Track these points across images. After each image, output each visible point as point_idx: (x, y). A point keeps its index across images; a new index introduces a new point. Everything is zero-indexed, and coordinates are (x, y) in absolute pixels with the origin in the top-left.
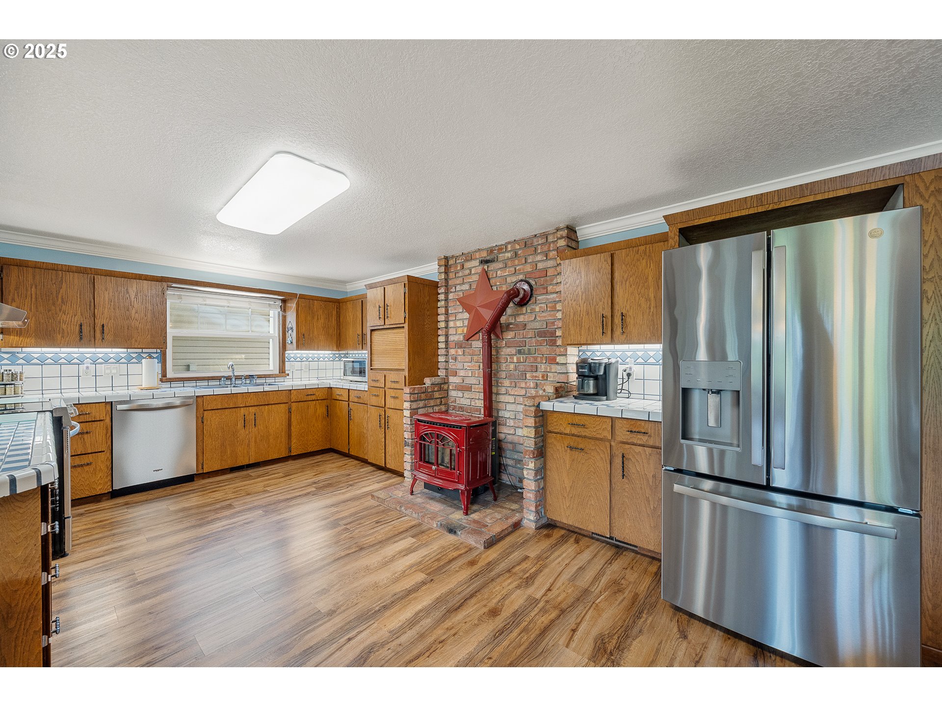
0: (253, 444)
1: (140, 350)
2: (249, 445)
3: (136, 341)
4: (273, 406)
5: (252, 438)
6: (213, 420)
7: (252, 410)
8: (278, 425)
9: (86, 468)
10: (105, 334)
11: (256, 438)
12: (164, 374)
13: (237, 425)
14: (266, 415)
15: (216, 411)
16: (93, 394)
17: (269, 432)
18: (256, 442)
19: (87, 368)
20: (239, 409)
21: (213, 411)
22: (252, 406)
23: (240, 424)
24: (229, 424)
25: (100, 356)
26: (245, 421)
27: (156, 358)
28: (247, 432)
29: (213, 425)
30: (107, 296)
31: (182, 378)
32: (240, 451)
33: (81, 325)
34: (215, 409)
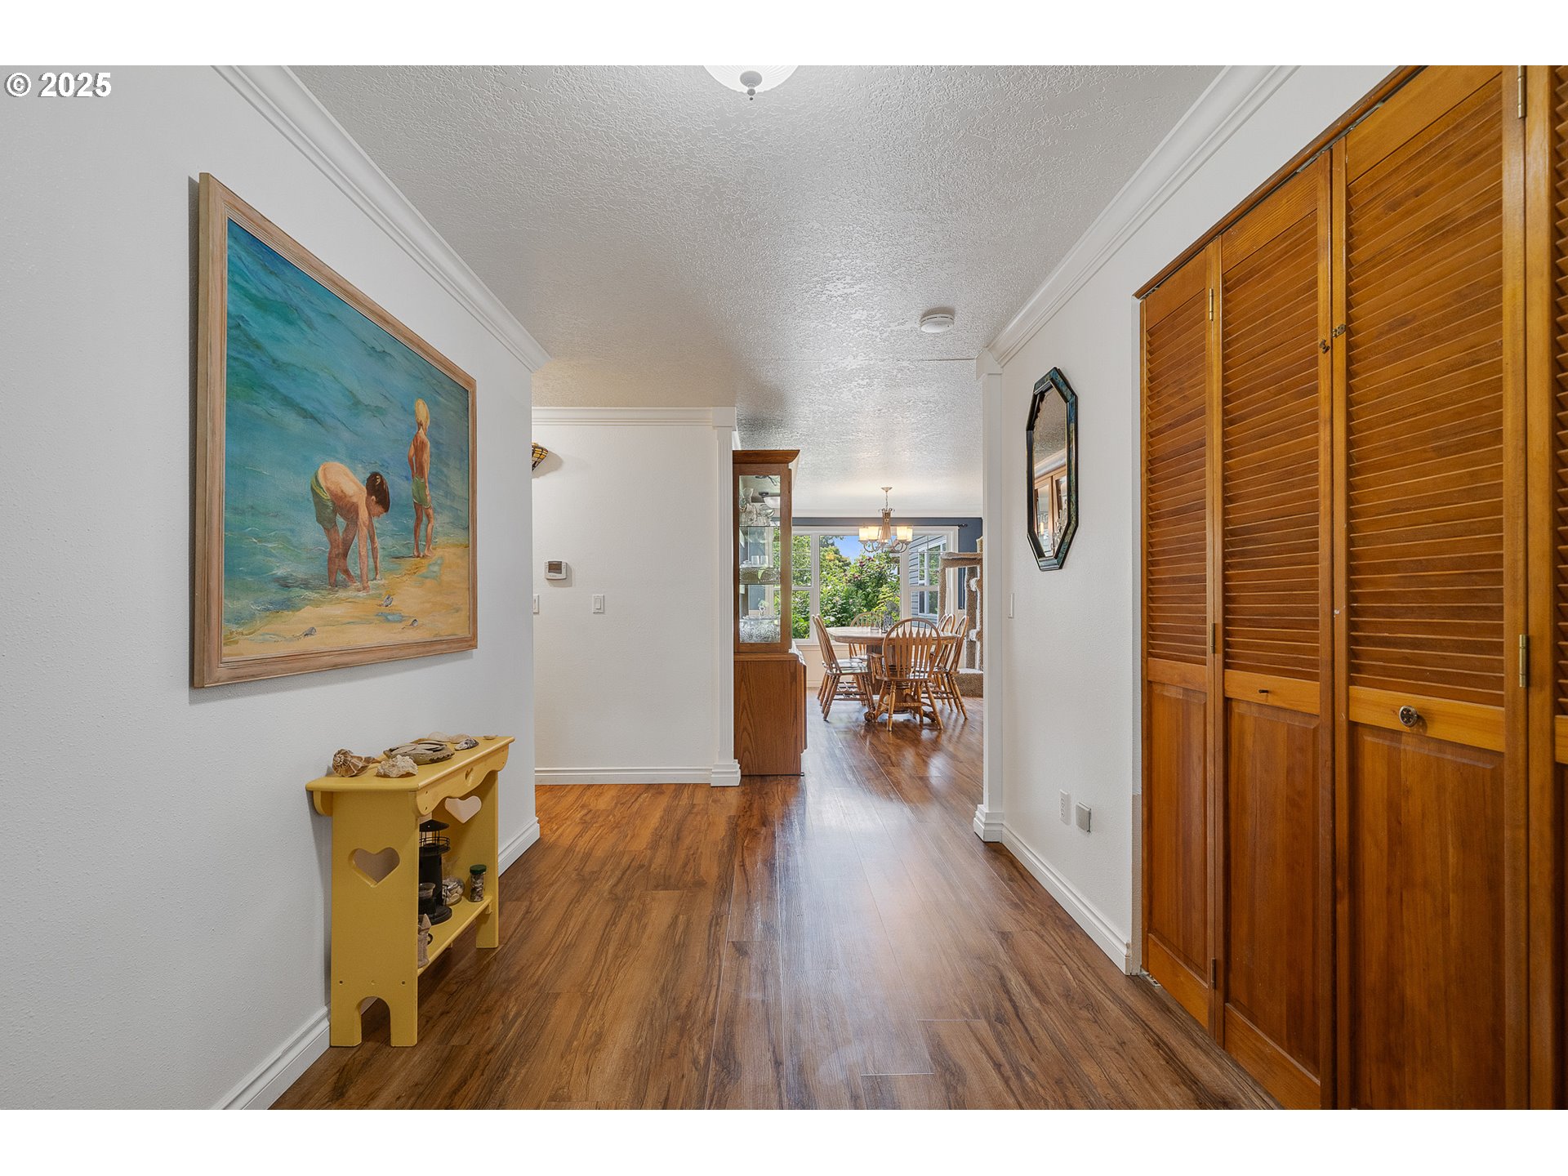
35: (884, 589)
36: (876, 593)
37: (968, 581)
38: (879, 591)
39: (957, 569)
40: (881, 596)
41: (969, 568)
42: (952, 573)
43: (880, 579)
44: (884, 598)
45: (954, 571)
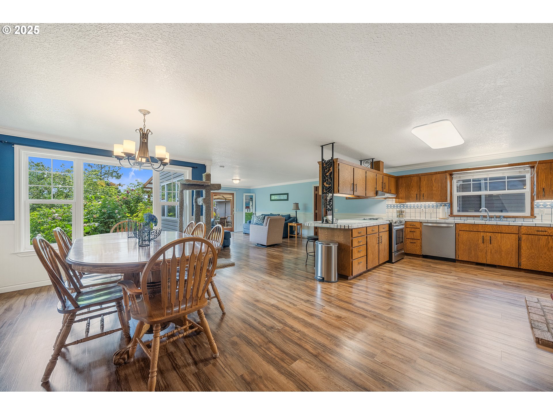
0: (489, 254)
1: (441, 203)
2: (486, 253)
3: (435, 199)
4: (505, 234)
5: (489, 250)
6: (464, 236)
7: (490, 234)
8: (509, 246)
9: (414, 244)
10: (424, 197)
11: (491, 250)
12: (452, 213)
13: (479, 241)
14: (499, 239)
15: (466, 232)
16: (425, 219)
17: (501, 249)
18: (491, 252)
19: (422, 210)
20: (480, 232)
21: (464, 231)
22: (489, 232)
23: (481, 241)
24: (474, 240)
25: (427, 205)
26: (483, 239)
27: (448, 206)
28: (485, 246)
29: (464, 238)
30: (425, 183)
31: (459, 215)
32: (480, 255)
33: (417, 195)
34: (465, 231)
35: (141, 204)
36: (136, 207)
37: (196, 199)
38: (138, 205)
39: (191, 191)
40: (139, 208)
41: (197, 192)
42: (187, 193)
43: (139, 199)
44: (141, 209)
45: (189, 192)
